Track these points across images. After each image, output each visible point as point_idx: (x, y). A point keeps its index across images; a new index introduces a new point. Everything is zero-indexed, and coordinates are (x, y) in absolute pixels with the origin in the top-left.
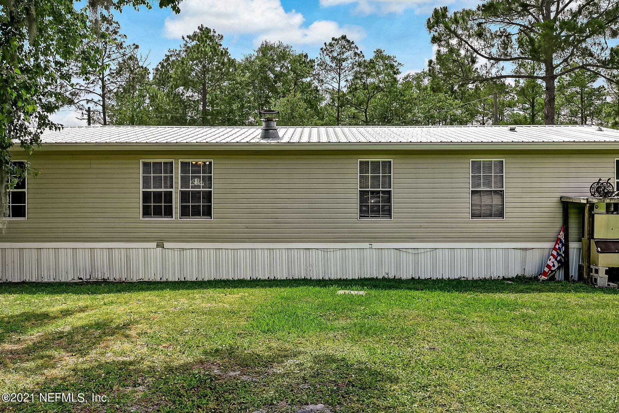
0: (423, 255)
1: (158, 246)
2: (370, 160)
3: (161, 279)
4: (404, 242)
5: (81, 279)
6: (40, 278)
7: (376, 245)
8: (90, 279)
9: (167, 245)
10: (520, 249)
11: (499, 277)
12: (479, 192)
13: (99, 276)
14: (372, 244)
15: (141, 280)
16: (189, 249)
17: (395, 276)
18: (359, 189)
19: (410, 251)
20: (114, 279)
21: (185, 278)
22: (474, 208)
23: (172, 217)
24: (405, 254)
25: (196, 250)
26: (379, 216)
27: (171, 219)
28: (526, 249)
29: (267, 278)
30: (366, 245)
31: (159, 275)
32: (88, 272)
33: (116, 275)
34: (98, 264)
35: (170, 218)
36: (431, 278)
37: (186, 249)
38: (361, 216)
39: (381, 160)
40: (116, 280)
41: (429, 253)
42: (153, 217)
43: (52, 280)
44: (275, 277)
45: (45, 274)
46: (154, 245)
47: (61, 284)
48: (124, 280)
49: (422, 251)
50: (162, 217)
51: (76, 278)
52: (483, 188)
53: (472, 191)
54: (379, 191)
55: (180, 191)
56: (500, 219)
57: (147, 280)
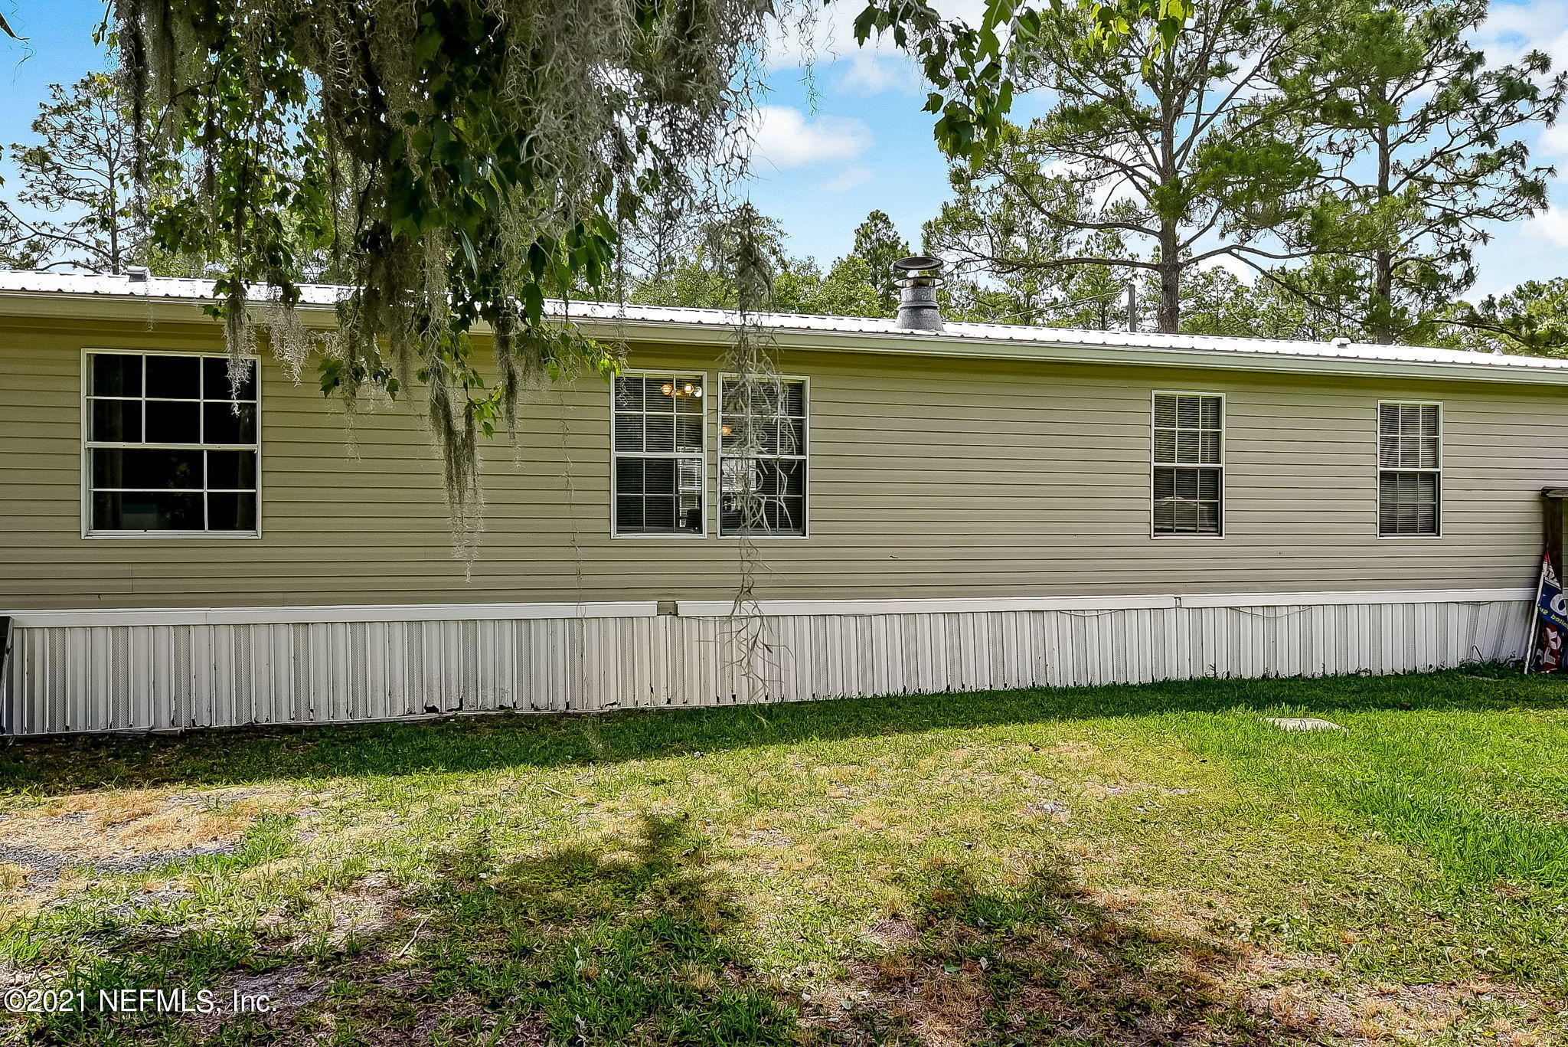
0: (1284, 621)
1: (661, 611)
2: (1178, 393)
3: (669, 702)
4: (1247, 591)
5: (433, 710)
6: (303, 712)
7: (1189, 600)
8: (460, 708)
9: (685, 607)
10: (1468, 603)
11: (1430, 666)
12: (1395, 475)
13: (489, 698)
14: (1180, 598)
15: (615, 709)
17: (1228, 674)
18: (1154, 464)
19: (1261, 612)
20: (533, 705)
21: (734, 697)
22: (1386, 512)
23: (700, 531)
24: (1249, 619)
26: (1195, 529)
27: (696, 536)
28: (1478, 604)
29: (944, 689)
30: (1167, 601)
31: (663, 692)
32: (454, 689)
33: (539, 695)
34: (487, 665)
35: (695, 532)
36: (1300, 675)
38: (1155, 531)
39: (1200, 394)
40: (537, 709)
41: (1297, 617)
42: (647, 531)
43: (344, 719)
44: (963, 686)
45: (321, 698)
46: (651, 607)
47: (371, 727)
48: (562, 708)
49: (1285, 611)
51: (418, 709)
52: (1402, 466)
53: (1382, 473)
54: (1195, 470)
55: (722, 458)
56: (1431, 538)
57: (630, 706)
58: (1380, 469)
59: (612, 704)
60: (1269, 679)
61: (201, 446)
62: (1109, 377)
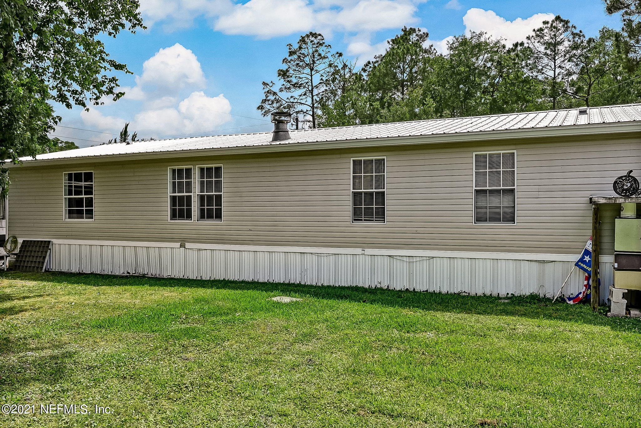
0: (418, 263)
1: (181, 246)
2: (363, 159)
3: (183, 276)
4: (398, 248)
5: (128, 273)
6: (102, 271)
7: (369, 251)
8: (135, 273)
9: (188, 245)
10: (536, 261)
11: (508, 294)
12: (485, 191)
13: (141, 271)
14: (364, 250)
15: (169, 277)
16: (205, 250)
17: (388, 286)
18: (352, 190)
19: (405, 259)
20: (151, 274)
21: (201, 277)
22: (479, 210)
23: (192, 220)
24: (398, 261)
25: (210, 250)
26: (372, 219)
27: (190, 221)
28: (544, 262)
29: (267, 281)
30: (358, 251)
31: (181, 273)
32: (133, 267)
33: (153, 271)
34: (140, 260)
36: (427, 291)
37: (202, 250)
38: (354, 220)
39: (374, 158)
41: (425, 262)
42: (179, 220)
43: (110, 273)
45: (105, 267)
46: (178, 245)
47: (115, 277)
49: (418, 259)
50: (184, 220)
51: (125, 272)
52: (489, 187)
53: (477, 191)
54: (372, 193)
55: (197, 195)
56: (510, 224)
57: (173, 277)
58: (474, 188)
59: (168, 276)
60: (410, 292)
61: (83, 196)
62: (331, 154)
